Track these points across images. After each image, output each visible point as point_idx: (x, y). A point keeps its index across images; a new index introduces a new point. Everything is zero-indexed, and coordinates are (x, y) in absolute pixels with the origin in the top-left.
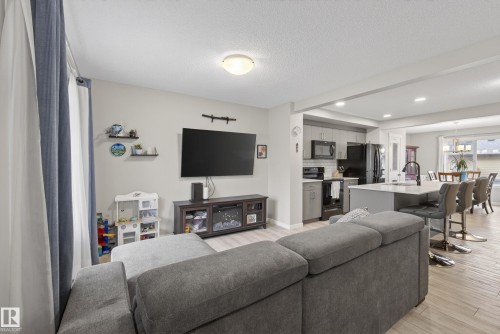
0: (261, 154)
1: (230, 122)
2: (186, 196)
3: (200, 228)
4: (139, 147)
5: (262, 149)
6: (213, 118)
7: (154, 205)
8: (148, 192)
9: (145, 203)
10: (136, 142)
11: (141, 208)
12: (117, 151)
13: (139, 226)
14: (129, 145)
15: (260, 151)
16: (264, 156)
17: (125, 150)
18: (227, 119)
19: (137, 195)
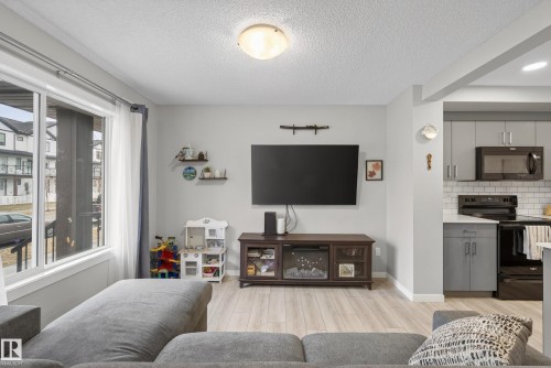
0: (372, 174)
1: (319, 131)
2: (258, 228)
3: (268, 270)
4: (208, 170)
5: (376, 167)
6: (294, 128)
7: (221, 235)
8: (217, 219)
9: (212, 232)
10: (206, 165)
11: (207, 236)
12: (189, 174)
13: (200, 256)
14: (199, 168)
15: (370, 169)
16: (378, 175)
17: (195, 173)
18: (315, 128)
19: (206, 222)
